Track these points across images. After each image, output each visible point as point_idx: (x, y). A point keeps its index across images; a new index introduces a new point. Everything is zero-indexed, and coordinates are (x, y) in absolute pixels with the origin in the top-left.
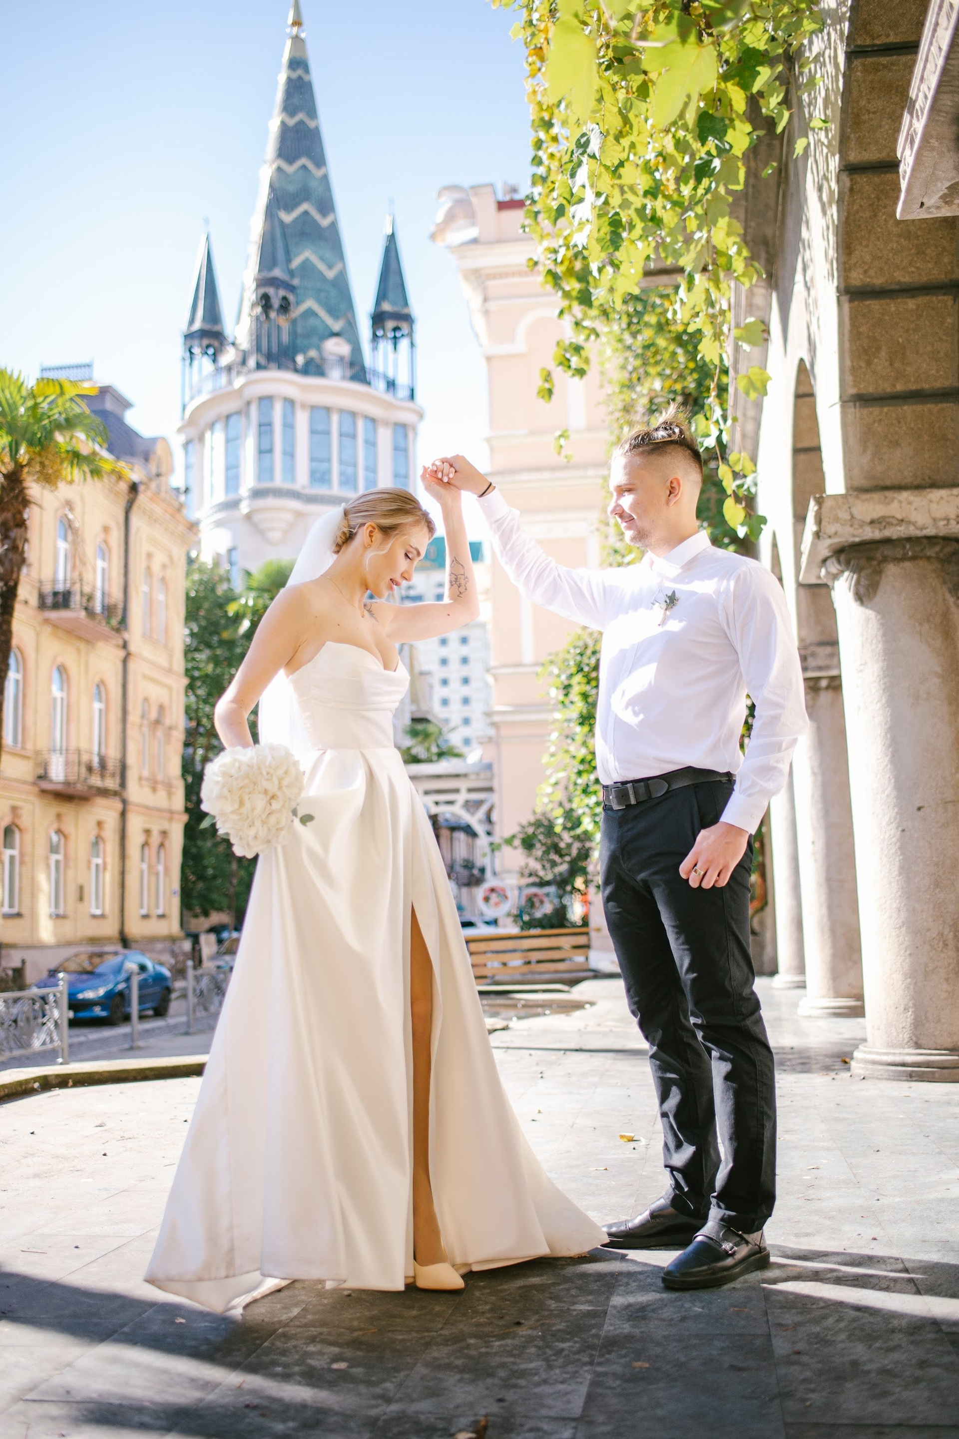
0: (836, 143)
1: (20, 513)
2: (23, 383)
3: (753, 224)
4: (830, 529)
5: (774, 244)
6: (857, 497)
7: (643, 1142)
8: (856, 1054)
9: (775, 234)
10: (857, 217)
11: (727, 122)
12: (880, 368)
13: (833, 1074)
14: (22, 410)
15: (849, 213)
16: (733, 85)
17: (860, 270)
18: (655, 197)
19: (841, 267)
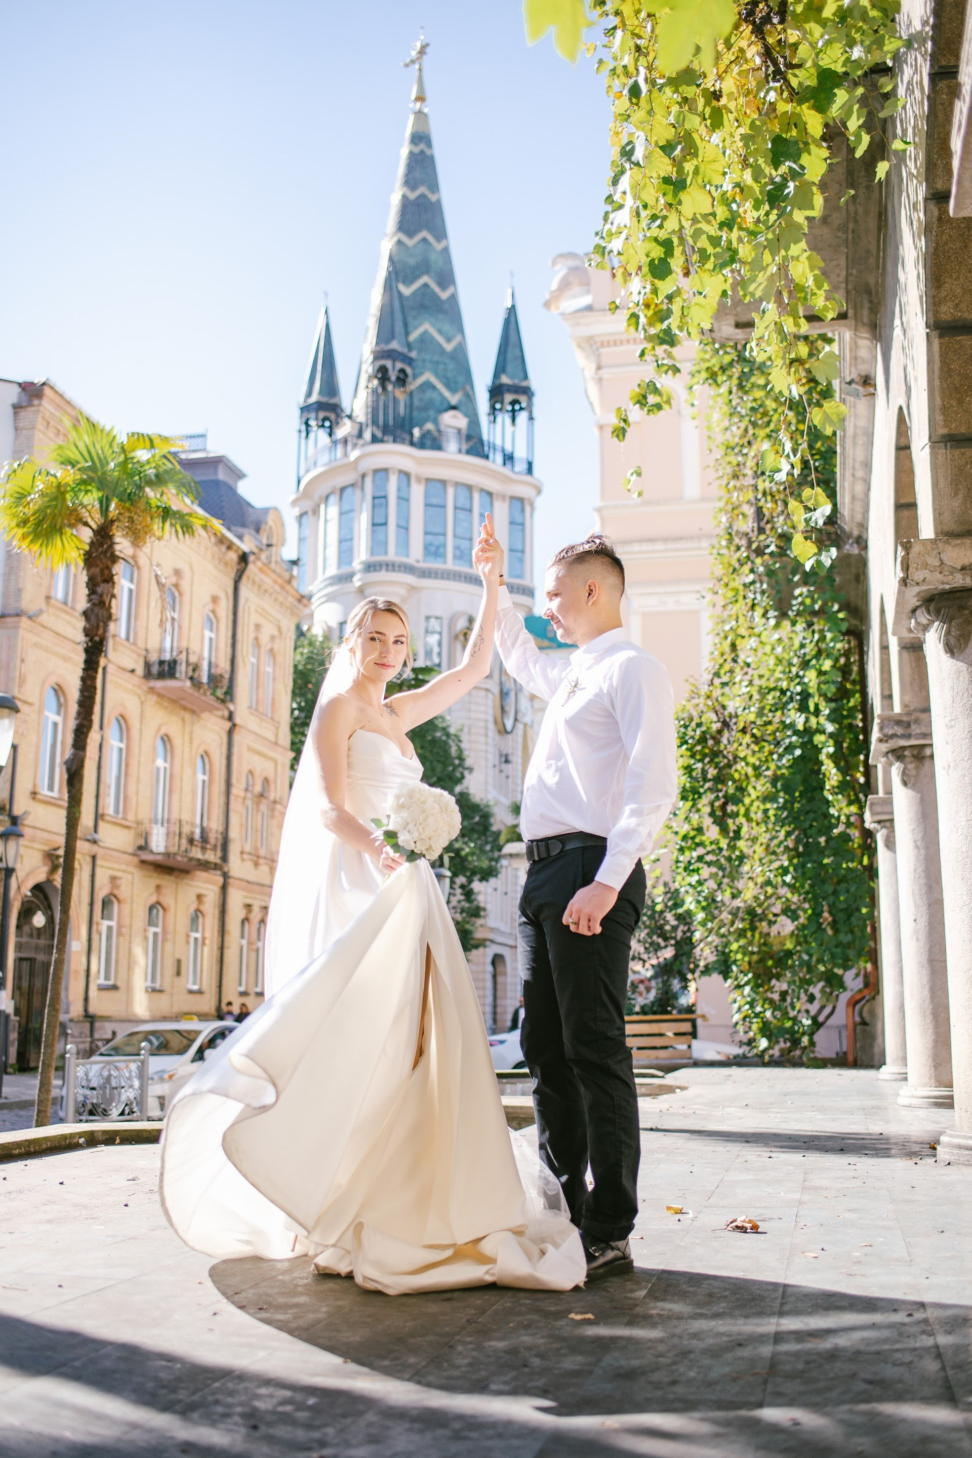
0: (923, 172)
1: (109, 569)
2: (114, 437)
3: (854, 272)
4: (918, 576)
5: (877, 292)
6: (945, 542)
7: (691, 1215)
8: (943, 1139)
9: (877, 282)
10: (947, 248)
11: (801, 146)
13: (918, 1161)
14: (112, 465)
15: (937, 244)
16: (808, 108)
17: (950, 304)
18: (731, 229)
19: (930, 300)
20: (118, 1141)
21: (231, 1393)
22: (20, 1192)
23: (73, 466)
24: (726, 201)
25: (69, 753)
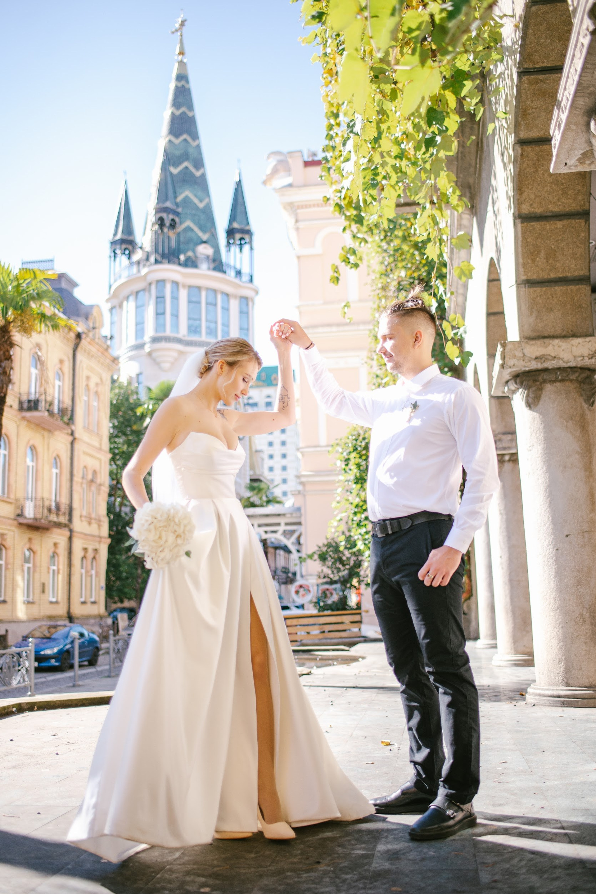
0: (512, 127)
1: (8, 351)
2: (11, 271)
3: (461, 176)
4: (510, 362)
5: (475, 187)
6: (527, 343)
7: (396, 746)
8: (529, 690)
9: (475, 182)
10: (526, 171)
11: (445, 114)
12: (540, 263)
13: (514, 703)
14: (10, 288)
15: (520, 169)
16: (449, 91)
17: (527, 204)
18: (401, 159)
19: (516, 201)
20: (36, 708)
24: (397, 142)
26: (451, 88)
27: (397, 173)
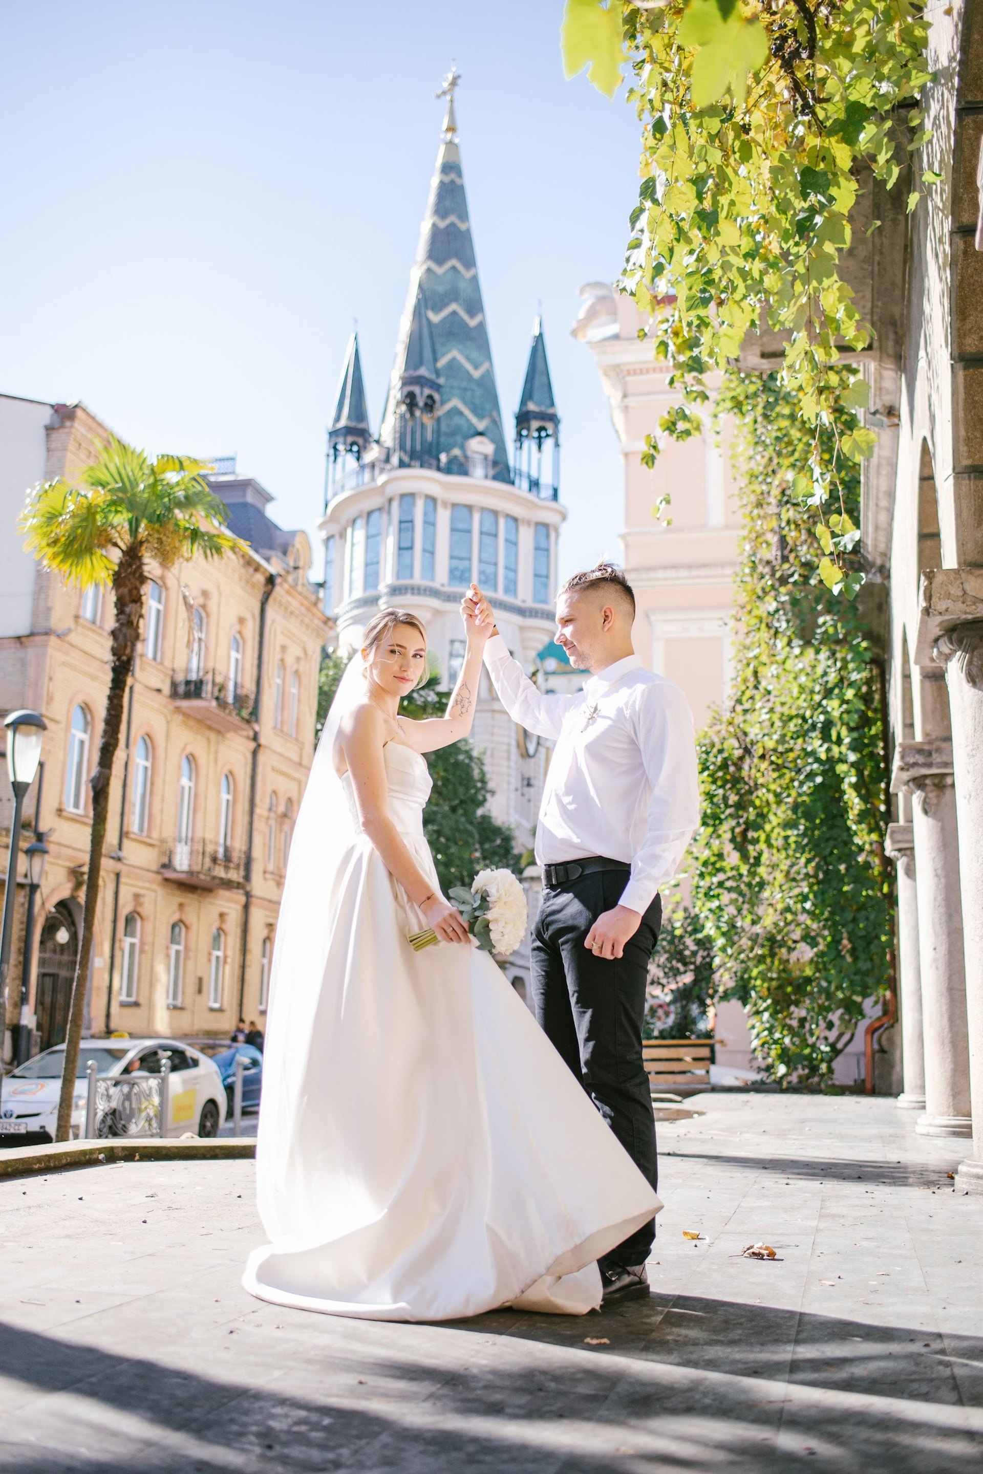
0: (949, 204)
1: (137, 589)
2: (145, 459)
3: (880, 303)
4: (941, 605)
6: (968, 572)
7: (707, 1241)
8: (961, 1168)
10: (972, 281)
11: (830, 178)
13: (935, 1190)
14: (142, 486)
15: (962, 277)
16: (837, 142)
17: (975, 337)
18: (754, 259)
19: (955, 333)
20: (137, 1157)
21: (246, 1413)
22: (40, 1206)
23: (104, 487)
24: (752, 233)
25: (95, 770)
26: (841, 134)
27: (745, 281)
